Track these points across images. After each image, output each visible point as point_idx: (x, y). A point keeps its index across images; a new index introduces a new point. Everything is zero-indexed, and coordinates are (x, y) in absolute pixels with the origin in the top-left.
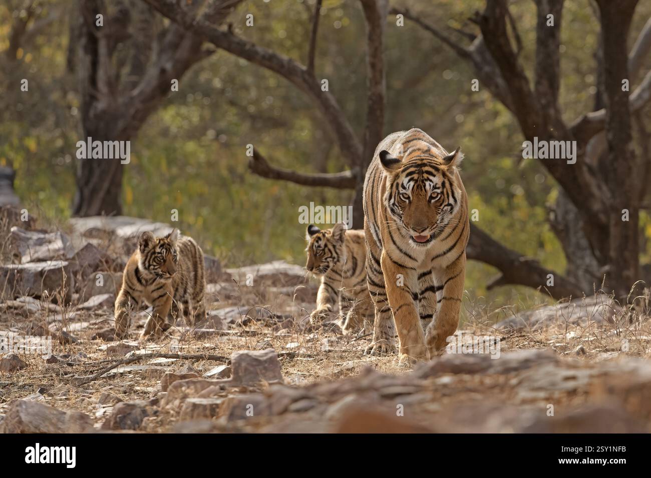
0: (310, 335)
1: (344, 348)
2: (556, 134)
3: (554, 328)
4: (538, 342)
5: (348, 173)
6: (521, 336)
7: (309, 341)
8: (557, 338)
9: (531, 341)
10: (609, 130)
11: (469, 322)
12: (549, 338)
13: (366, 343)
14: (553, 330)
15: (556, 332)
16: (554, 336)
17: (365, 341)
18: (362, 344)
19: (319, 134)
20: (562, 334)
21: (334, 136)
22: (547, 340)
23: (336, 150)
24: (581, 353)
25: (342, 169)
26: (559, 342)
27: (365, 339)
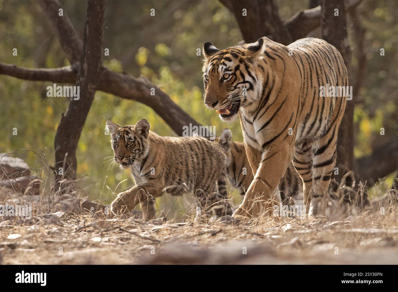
0: (31, 227)
1: (64, 239)
2: (272, 30)
3: (270, 220)
4: (255, 234)
5: (68, 68)
6: (238, 228)
7: (30, 232)
8: (274, 230)
9: (248, 233)
10: (324, 27)
11: (188, 214)
12: (266, 230)
13: (86, 234)
14: (270, 222)
15: (273, 225)
16: (270, 228)
17: (85, 232)
18: (82, 236)
19: (40, 29)
20: (278, 226)
21: (55, 31)
22: (264, 232)
23: (57, 44)
24: (297, 245)
25: (62, 64)
26: (275, 235)
27: (85, 231)
